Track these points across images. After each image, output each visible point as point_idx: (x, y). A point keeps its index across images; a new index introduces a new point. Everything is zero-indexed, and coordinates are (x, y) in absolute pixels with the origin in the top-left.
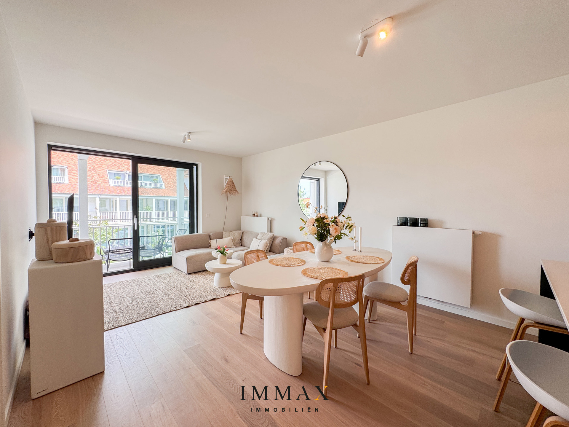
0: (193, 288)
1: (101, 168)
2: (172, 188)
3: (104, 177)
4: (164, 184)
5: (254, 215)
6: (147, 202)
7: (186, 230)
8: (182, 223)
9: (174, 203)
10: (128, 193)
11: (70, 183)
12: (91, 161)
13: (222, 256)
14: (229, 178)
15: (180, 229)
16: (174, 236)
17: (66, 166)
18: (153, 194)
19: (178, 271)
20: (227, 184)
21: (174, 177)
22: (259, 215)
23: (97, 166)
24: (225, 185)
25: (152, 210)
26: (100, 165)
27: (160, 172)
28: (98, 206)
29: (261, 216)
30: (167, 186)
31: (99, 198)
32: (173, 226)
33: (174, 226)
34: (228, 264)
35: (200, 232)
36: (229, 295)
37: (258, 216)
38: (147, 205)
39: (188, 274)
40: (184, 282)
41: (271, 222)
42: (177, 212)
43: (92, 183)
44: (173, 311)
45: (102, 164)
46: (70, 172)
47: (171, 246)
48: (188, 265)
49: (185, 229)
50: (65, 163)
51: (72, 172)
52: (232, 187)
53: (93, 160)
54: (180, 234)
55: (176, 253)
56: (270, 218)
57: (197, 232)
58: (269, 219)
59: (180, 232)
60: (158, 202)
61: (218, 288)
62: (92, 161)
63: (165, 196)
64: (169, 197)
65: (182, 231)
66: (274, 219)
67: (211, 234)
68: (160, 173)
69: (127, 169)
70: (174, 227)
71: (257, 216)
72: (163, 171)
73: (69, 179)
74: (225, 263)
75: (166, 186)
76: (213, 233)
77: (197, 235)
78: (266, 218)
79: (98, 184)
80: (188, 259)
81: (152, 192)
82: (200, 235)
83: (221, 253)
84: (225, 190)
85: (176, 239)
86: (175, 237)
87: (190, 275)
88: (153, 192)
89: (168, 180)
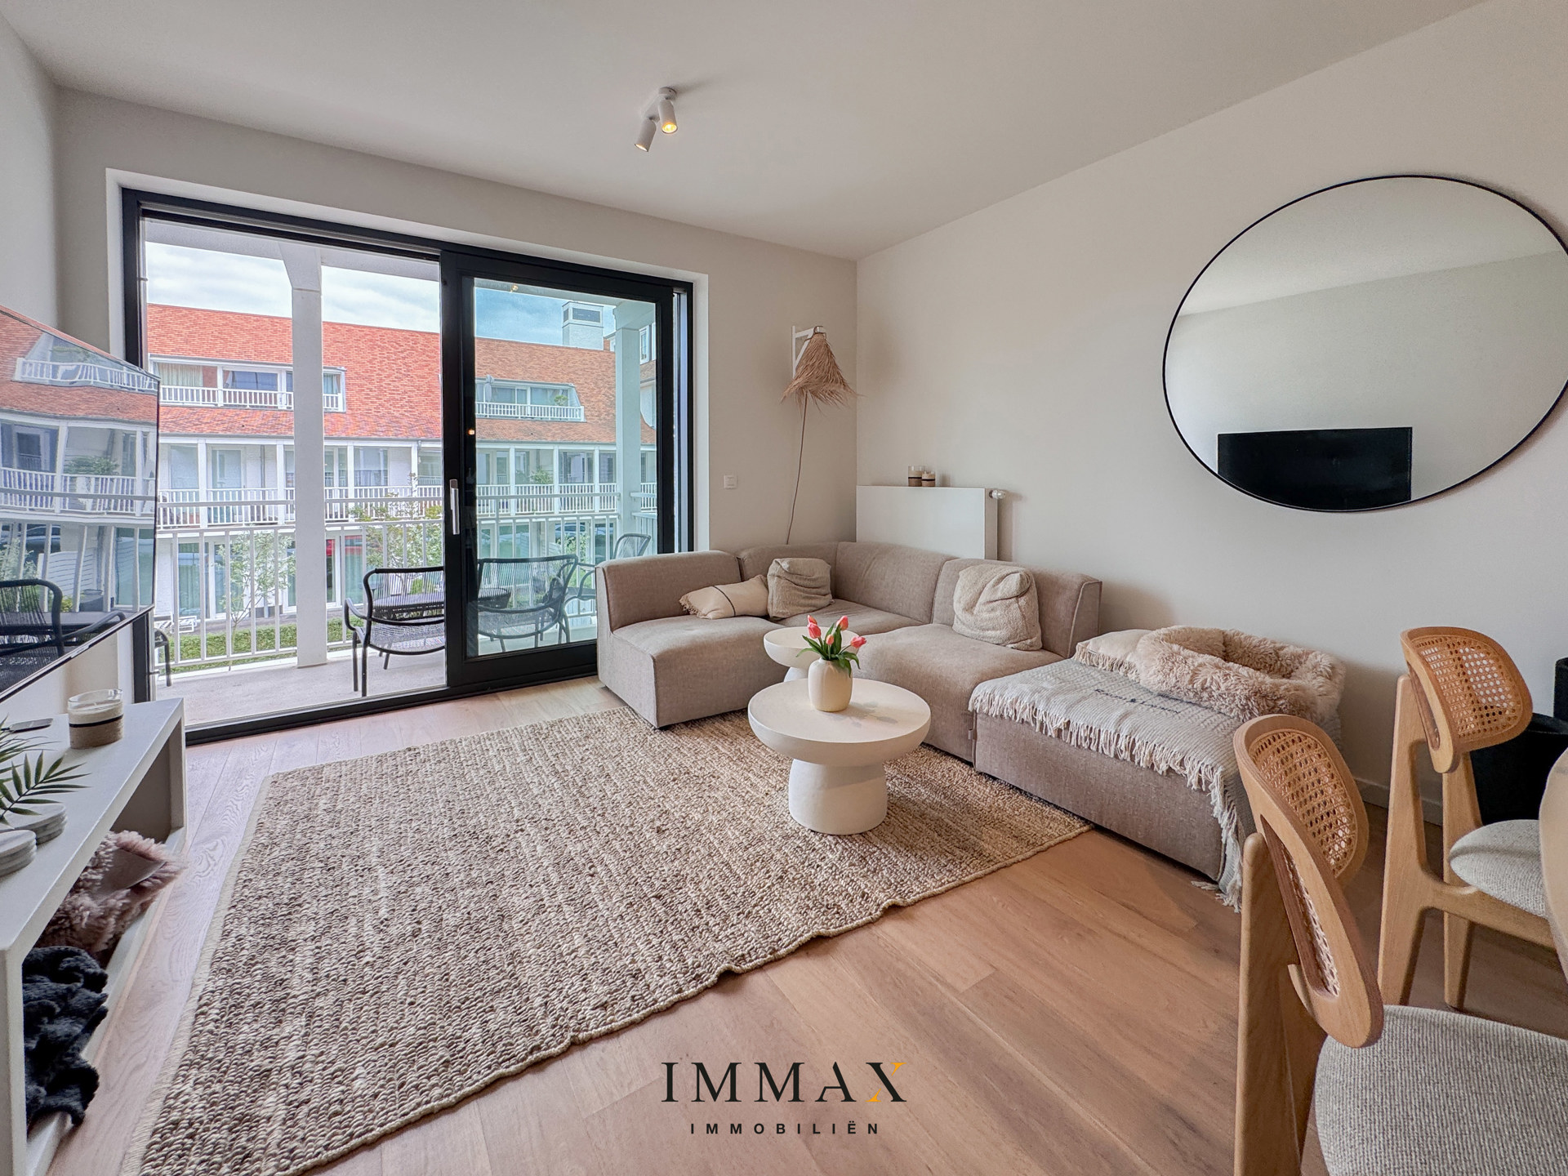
0: (689, 823)
1: (426, 370)
2: (603, 421)
3: (433, 393)
4: (582, 407)
5: (917, 481)
6: (538, 459)
7: (649, 539)
8: (633, 514)
9: (609, 462)
10: (489, 435)
11: (350, 412)
12: (402, 352)
13: (830, 671)
14: (815, 333)
15: (625, 536)
16: (608, 562)
17: (343, 368)
18: (553, 436)
19: (618, 707)
20: (808, 356)
21: (609, 388)
22: (937, 481)
23: (416, 365)
24: (796, 363)
25: (552, 482)
26: (424, 363)
27: (573, 376)
28: (415, 470)
29: (945, 483)
30: (592, 415)
31: (419, 449)
32: (603, 525)
33: (607, 525)
34: (861, 713)
35: (703, 546)
36: (893, 910)
37: (934, 486)
38: (539, 468)
39: (664, 729)
40: (645, 782)
41: (1000, 509)
42: (618, 486)
43: (402, 411)
44: (591, 1040)
45: (428, 359)
46: (351, 382)
47: (593, 595)
48: (660, 689)
49: (644, 533)
50: (341, 359)
51: (358, 382)
52: (826, 368)
53: (405, 351)
54: (625, 555)
55: (612, 630)
56: (999, 491)
57: (691, 548)
58: (994, 494)
59: (628, 547)
60: (566, 461)
61: (815, 839)
62: (405, 354)
63: (586, 441)
64: (595, 444)
65: (633, 543)
66: (1017, 496)
67: (743, 555)
68: (572, 380)
69: (488, 370)
70: (607, 528)
71: (931, 482)
72: (580, 373)
73: (349, 402)
74: (843, 709)
75: (588, 413)
76: (751, 551)
77: (691, 558)
78: (982, 493)
79: (416, 413)
80: (664, 664)
81: (550, 430)
82: (704, 558)
83: (826, 658)
84: (799, 380)
85: (612, 572)
86: (609, 568)
87: (668, 738)
88: (554, 430)
89: (593, 399)
